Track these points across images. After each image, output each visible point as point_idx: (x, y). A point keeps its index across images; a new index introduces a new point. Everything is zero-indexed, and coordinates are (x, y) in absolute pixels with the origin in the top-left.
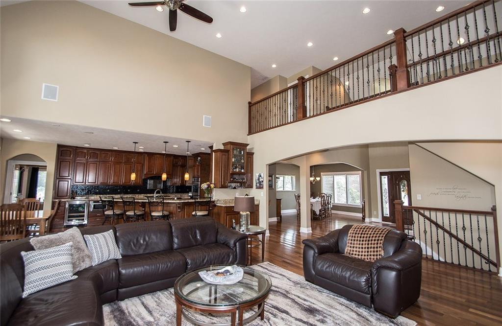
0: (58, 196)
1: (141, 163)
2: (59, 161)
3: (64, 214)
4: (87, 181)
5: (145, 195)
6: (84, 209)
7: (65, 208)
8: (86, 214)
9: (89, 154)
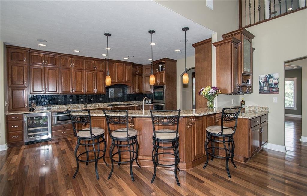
0: (13, 108)
1: (102, 71)
2: (10, 66)
3: (23, 130)
4: (46, 90)
5: (108, 104)
6: (47, 121)
7: (23, 122)
8: (49, 127)
9: (46, 59)
